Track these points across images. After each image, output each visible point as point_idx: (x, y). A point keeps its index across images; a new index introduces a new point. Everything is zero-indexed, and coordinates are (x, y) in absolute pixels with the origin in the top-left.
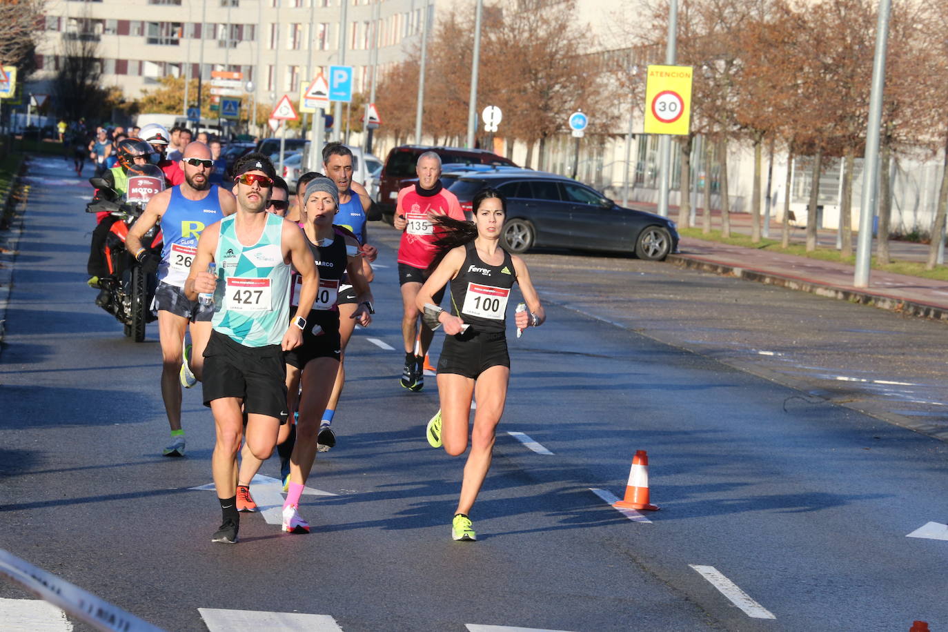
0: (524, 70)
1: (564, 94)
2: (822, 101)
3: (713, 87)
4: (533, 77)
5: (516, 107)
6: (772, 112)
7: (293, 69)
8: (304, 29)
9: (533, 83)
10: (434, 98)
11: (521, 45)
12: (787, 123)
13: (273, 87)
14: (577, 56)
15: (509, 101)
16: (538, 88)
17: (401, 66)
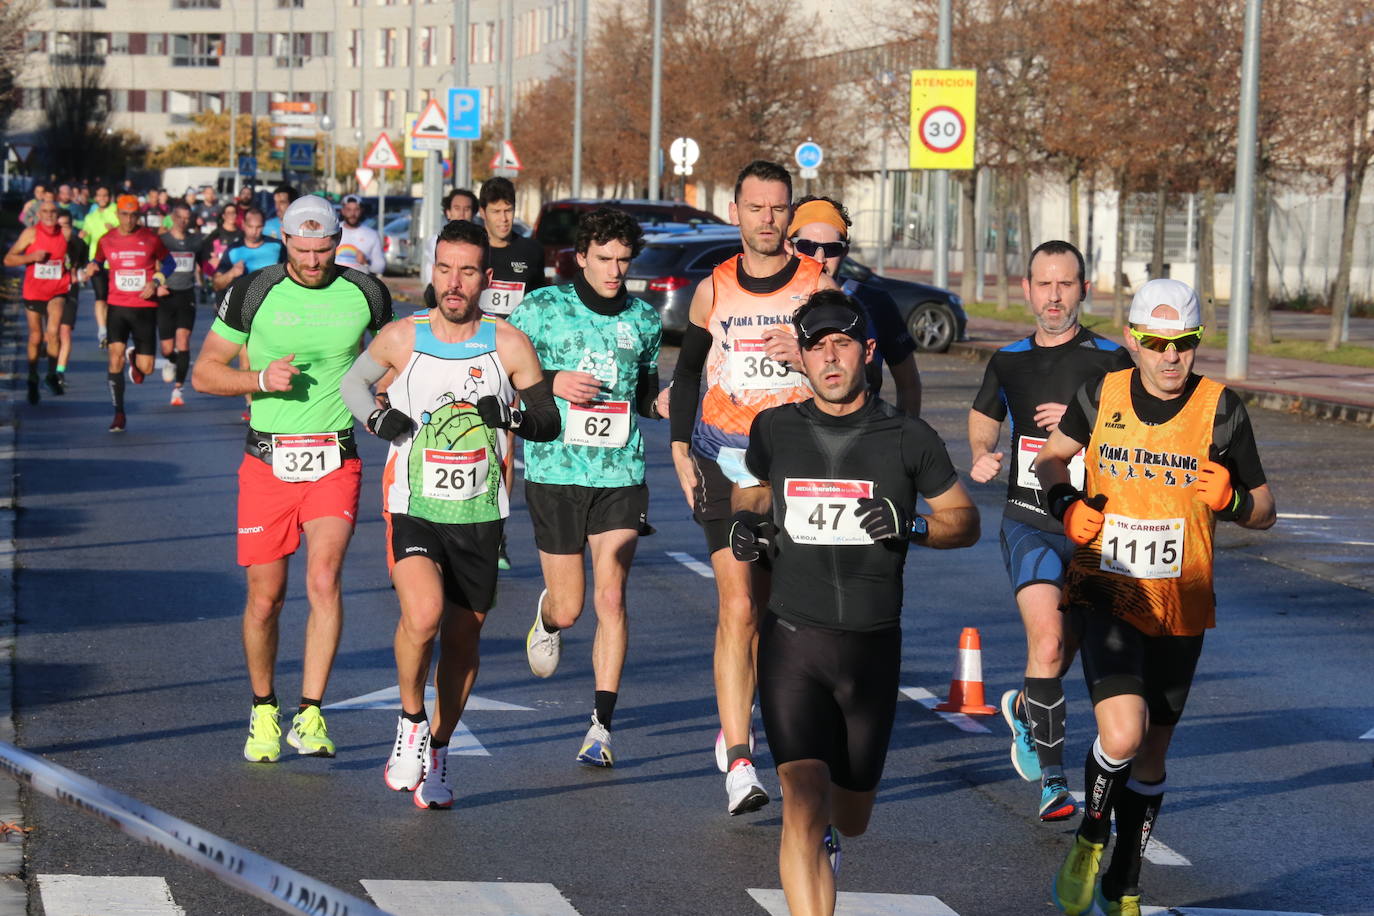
0: (726, 82)
1: (784, 118)
2: (1167, 113)
3: (1004, 99)
4: (740, 94)
5: (718, 138)
6: (1092, 131)
7: (386, 94)
8: (400, 37)
9: (740, 102)
10: (597, 130)
11: (720, 48)
12: (1116, 147)
13: (358, 122)
14: (803, 61)
15: (706, 129)
16: (748, 110)
17: (544, 85)
